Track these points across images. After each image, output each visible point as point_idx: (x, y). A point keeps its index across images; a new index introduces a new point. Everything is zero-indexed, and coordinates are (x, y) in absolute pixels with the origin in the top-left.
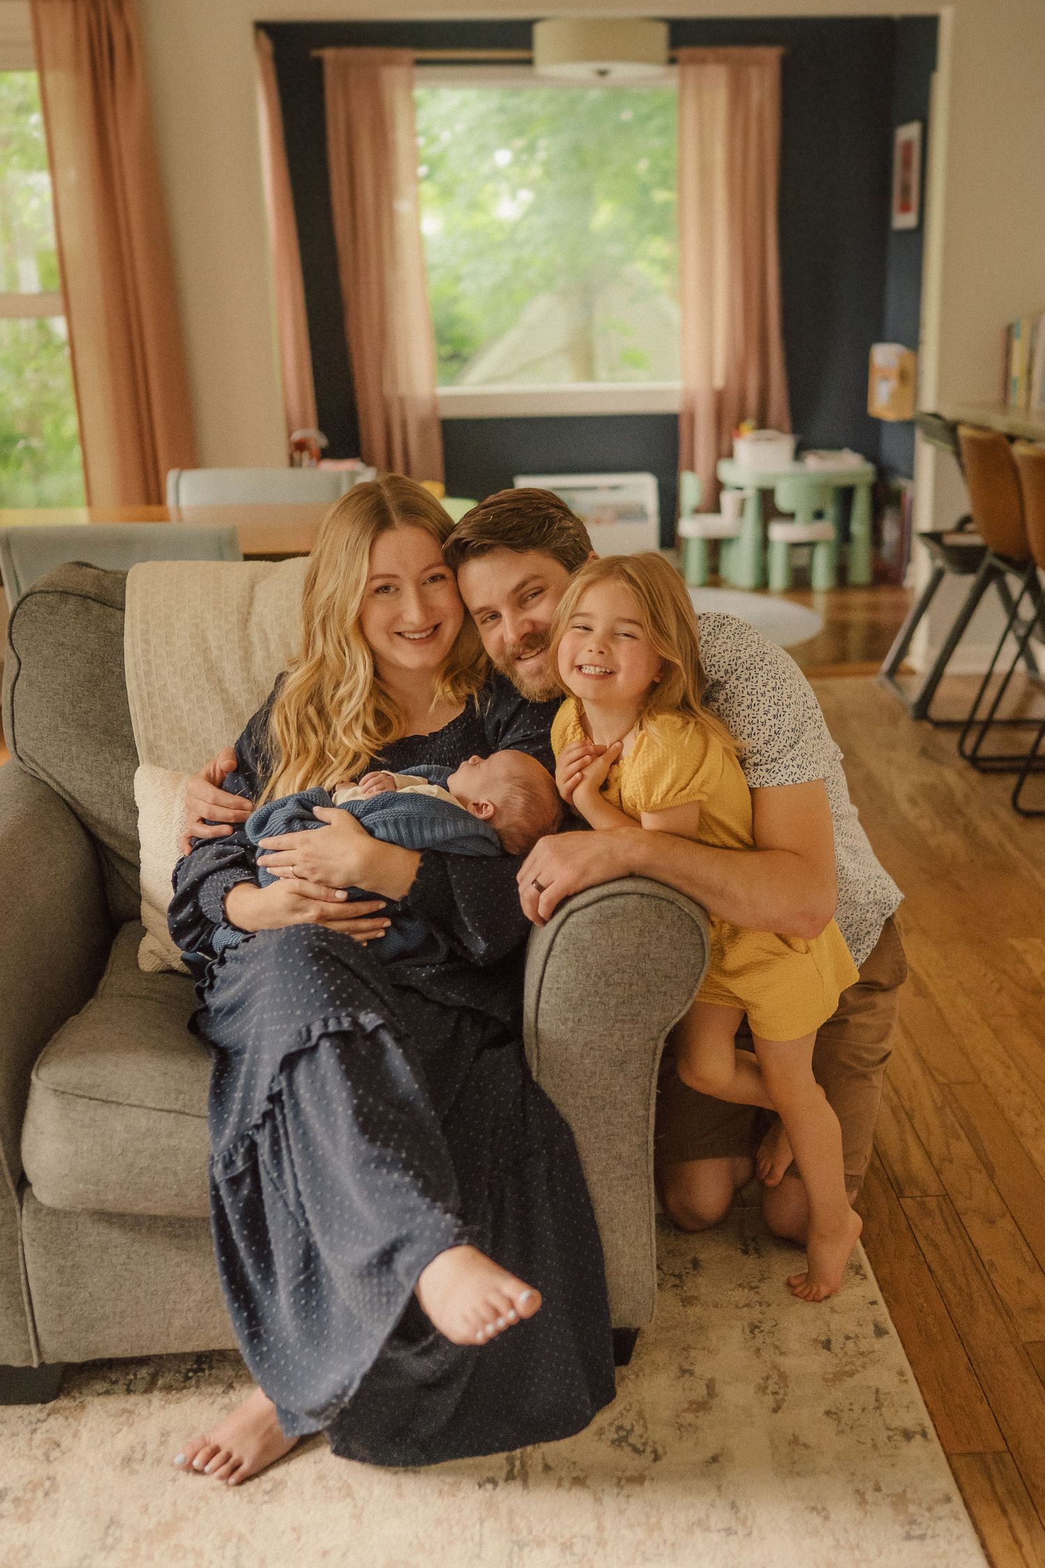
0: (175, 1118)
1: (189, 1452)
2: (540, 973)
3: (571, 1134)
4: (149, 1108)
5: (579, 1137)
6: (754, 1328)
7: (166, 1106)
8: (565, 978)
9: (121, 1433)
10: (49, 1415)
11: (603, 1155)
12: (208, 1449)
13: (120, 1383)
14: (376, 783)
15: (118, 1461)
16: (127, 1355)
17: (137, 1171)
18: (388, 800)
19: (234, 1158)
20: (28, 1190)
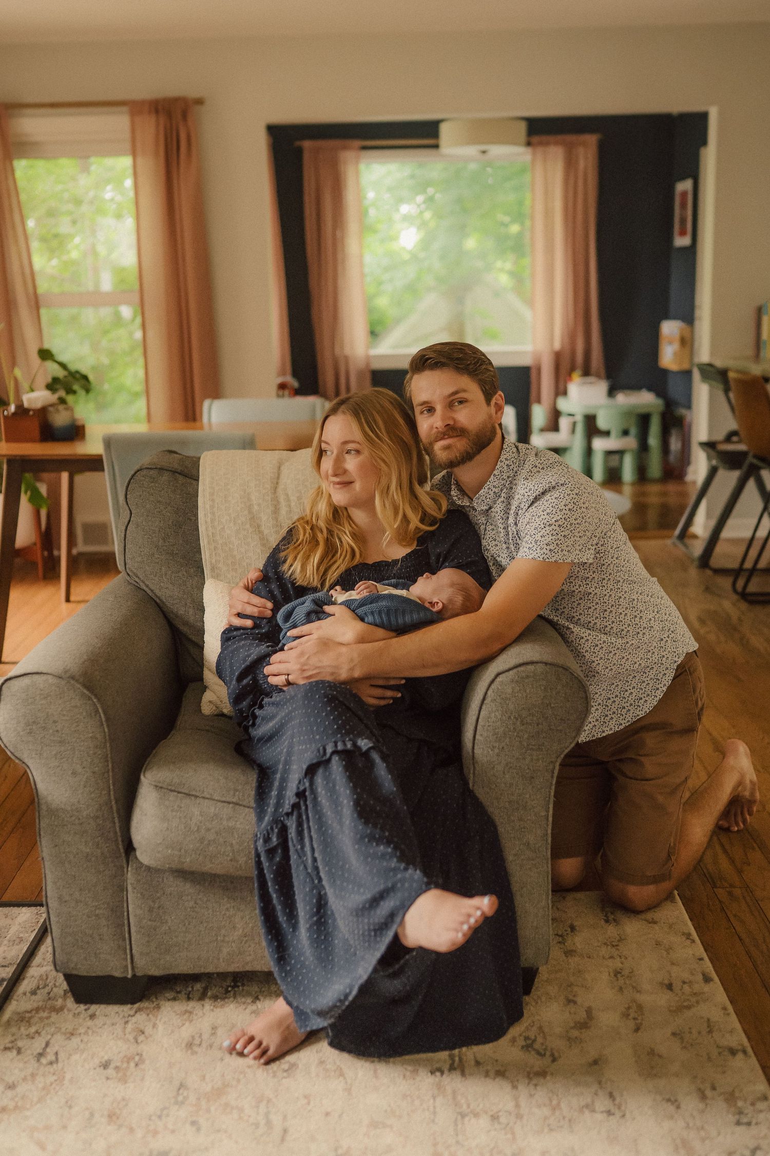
0: (232, 807)
1: (233, 1039)
2: (477, 715)
3: (495, 827)
4: (217, 800)
5: (501, 829)
6: (617, 973)
7: (228, 799)
8: (494, 719)
9: (185, 1026)
10: (136, 1012)
11: (517, 843)
12: (246, 1038)
13: (183, 993)
14: (366, 588)
15: (183, 1045)
16: (190, 972)
17: (206, 842)
18: (374, 599)
19: (270, 836)
20: (132, 853)
